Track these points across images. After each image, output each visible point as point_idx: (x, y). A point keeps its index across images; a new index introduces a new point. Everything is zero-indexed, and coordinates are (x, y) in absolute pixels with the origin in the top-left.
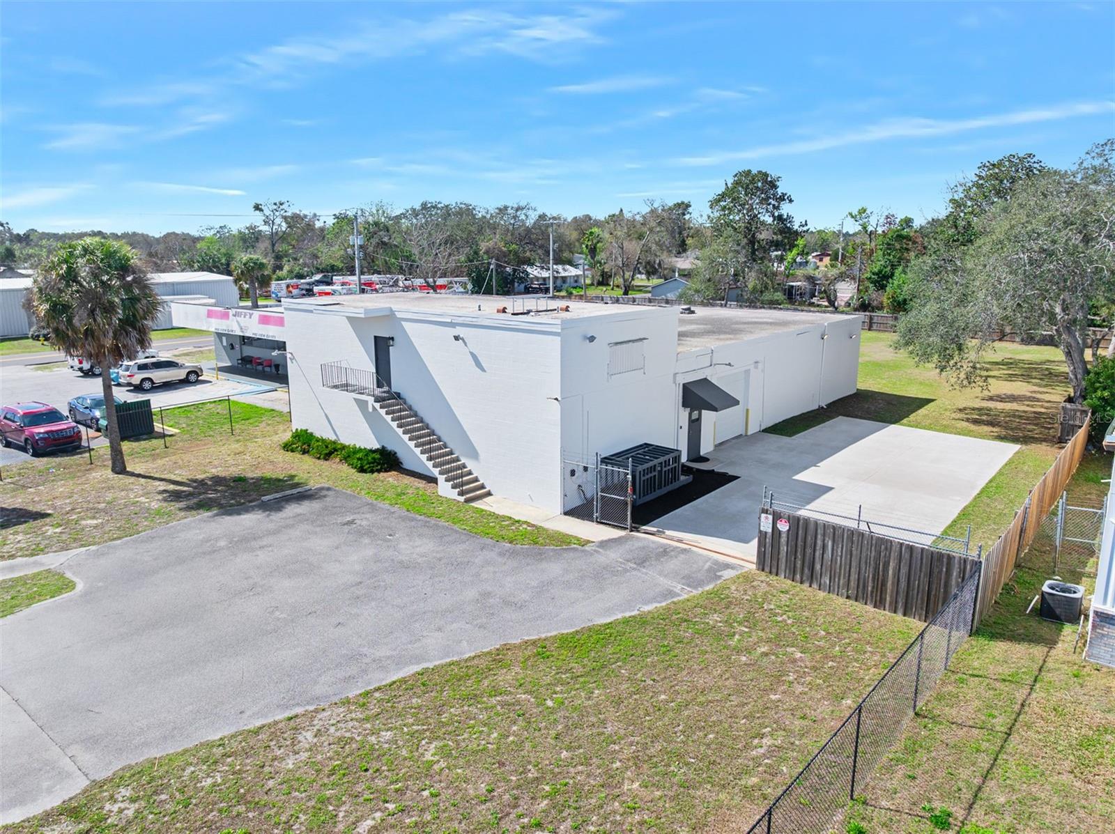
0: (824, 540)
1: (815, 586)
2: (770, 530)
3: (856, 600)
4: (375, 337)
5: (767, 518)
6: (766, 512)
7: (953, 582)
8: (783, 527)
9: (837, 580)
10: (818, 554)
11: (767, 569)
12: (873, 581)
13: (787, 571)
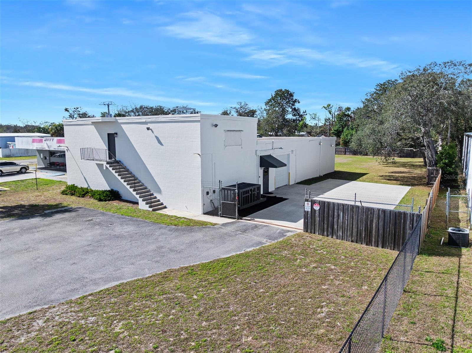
0: (338, 212)
1: (335, 237)
2: (310, 210)
3: (357, 243)
4: (108, 134)
5: (308, 204)
6: (307, 200)
7: (408, 227)
8: (317, 207)
9: (346, 233)
10: (335, 220)
11: (309, 231)
12: (365, 231)
13: (320, 231)
